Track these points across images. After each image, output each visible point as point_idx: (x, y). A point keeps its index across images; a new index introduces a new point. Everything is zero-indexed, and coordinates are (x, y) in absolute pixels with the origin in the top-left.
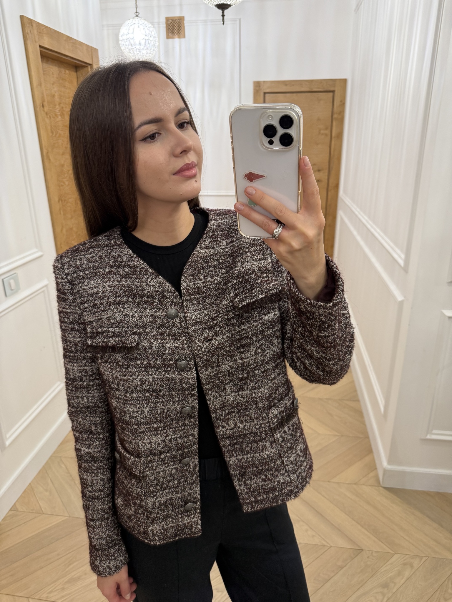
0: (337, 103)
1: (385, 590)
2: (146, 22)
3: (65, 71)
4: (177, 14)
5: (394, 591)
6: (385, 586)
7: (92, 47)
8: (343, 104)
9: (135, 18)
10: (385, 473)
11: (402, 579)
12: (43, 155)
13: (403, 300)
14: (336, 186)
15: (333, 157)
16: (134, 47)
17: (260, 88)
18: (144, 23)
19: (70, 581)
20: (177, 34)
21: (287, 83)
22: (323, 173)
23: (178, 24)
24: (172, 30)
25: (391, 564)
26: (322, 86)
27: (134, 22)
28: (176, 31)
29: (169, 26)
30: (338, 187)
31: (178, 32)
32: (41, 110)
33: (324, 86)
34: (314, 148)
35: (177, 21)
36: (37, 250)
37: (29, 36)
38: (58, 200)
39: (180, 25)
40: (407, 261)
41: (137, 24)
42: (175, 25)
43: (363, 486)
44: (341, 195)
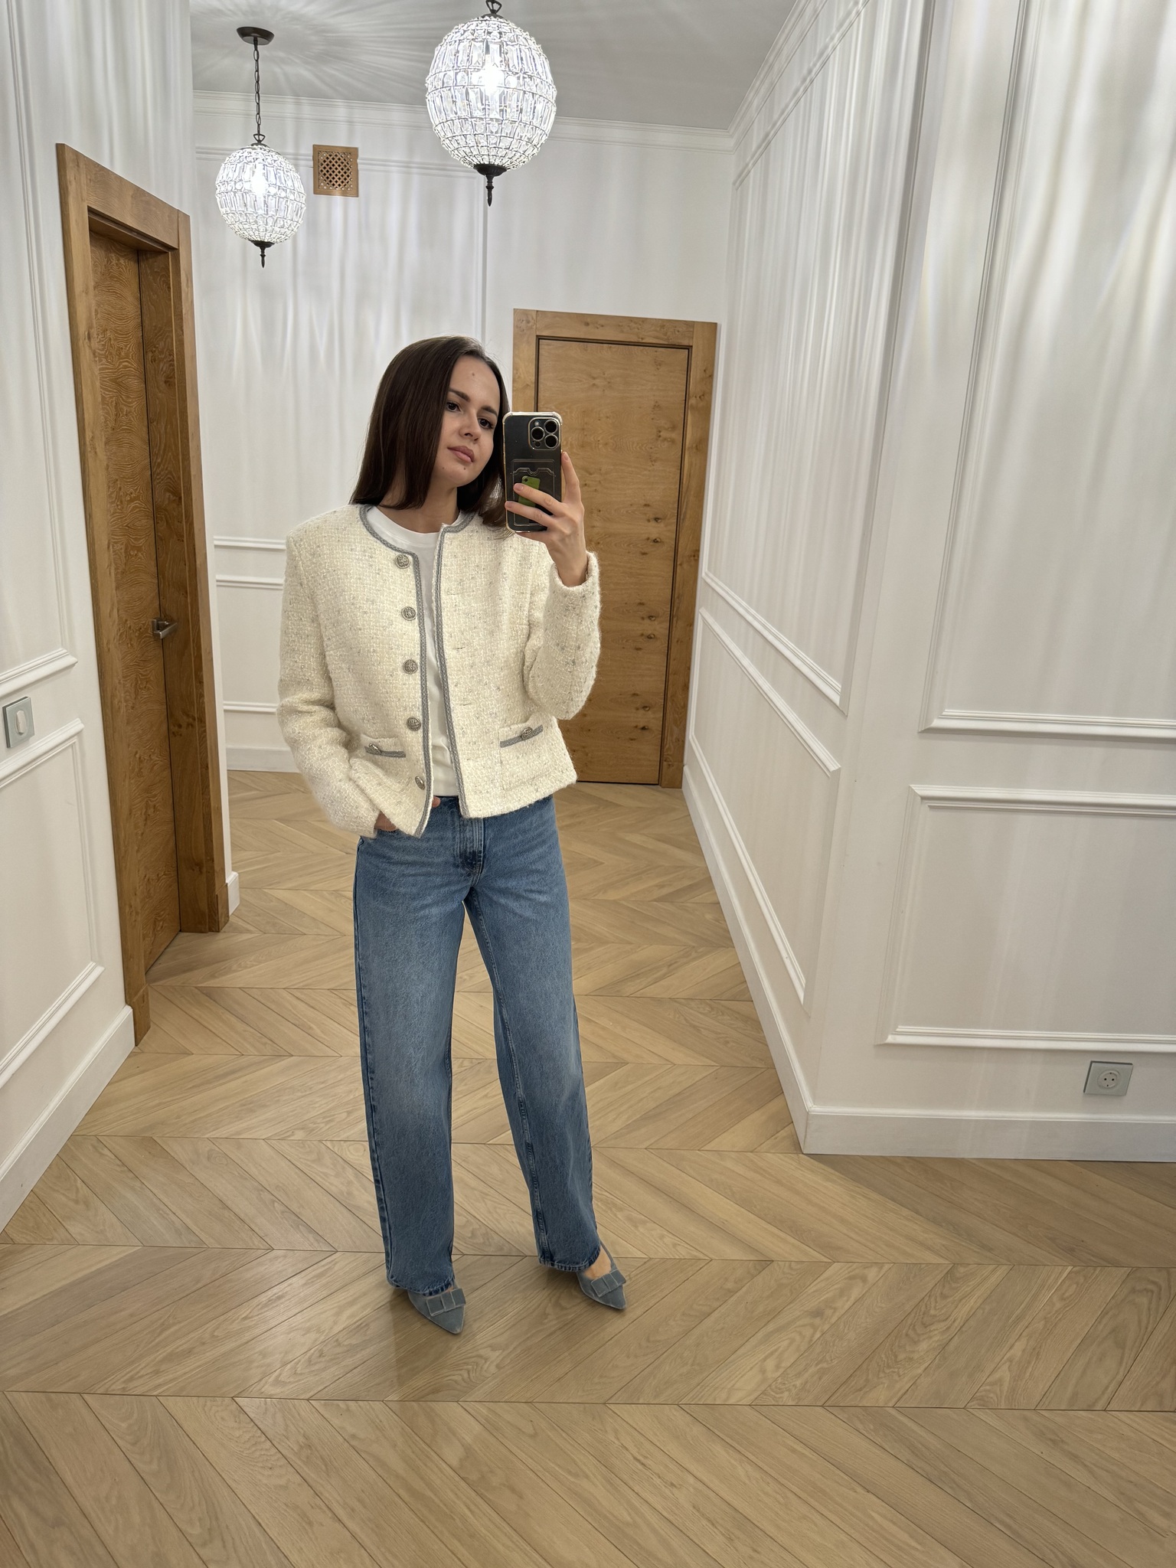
0: (696, 373)
1: (817, 1321)
2: (281, 159)
3: (118, 260)
4: (340, 141)
5: (833, 1320)
6: (818, 1313)
7: (179, 211)
8: (709, 376)
9: (255, 146)
10: (810, 1122)
11: (847, 1301)
12: (85, 444)
13: (840, 769)
14: (694, 556)
15: (687, 491)
16: (250, 210)
17: (530, 324)
18: (276, 159)
19: (171, 1358)
20: (339, 185)
21: (589, 320)
22: (666, 526)
23: (342, 163)
24: (327, 175)
25: (827, 1279)
26: (665, 334)
27: (254, 155)
28: (336, 179)
29: (322, 165)
30: (698, 556)
31: (342, 182)
32: (86, 346)
33: (669, 334)
34: (645, 470)
35: (339, 156)
36: (65, 651)
37: (72, 189)
38: (106, 543)
39: (348, 166)
40: (845, 694)
41: (260, 160)
42: (336, 165)
43: (768, 1154)
44: (703, 574)
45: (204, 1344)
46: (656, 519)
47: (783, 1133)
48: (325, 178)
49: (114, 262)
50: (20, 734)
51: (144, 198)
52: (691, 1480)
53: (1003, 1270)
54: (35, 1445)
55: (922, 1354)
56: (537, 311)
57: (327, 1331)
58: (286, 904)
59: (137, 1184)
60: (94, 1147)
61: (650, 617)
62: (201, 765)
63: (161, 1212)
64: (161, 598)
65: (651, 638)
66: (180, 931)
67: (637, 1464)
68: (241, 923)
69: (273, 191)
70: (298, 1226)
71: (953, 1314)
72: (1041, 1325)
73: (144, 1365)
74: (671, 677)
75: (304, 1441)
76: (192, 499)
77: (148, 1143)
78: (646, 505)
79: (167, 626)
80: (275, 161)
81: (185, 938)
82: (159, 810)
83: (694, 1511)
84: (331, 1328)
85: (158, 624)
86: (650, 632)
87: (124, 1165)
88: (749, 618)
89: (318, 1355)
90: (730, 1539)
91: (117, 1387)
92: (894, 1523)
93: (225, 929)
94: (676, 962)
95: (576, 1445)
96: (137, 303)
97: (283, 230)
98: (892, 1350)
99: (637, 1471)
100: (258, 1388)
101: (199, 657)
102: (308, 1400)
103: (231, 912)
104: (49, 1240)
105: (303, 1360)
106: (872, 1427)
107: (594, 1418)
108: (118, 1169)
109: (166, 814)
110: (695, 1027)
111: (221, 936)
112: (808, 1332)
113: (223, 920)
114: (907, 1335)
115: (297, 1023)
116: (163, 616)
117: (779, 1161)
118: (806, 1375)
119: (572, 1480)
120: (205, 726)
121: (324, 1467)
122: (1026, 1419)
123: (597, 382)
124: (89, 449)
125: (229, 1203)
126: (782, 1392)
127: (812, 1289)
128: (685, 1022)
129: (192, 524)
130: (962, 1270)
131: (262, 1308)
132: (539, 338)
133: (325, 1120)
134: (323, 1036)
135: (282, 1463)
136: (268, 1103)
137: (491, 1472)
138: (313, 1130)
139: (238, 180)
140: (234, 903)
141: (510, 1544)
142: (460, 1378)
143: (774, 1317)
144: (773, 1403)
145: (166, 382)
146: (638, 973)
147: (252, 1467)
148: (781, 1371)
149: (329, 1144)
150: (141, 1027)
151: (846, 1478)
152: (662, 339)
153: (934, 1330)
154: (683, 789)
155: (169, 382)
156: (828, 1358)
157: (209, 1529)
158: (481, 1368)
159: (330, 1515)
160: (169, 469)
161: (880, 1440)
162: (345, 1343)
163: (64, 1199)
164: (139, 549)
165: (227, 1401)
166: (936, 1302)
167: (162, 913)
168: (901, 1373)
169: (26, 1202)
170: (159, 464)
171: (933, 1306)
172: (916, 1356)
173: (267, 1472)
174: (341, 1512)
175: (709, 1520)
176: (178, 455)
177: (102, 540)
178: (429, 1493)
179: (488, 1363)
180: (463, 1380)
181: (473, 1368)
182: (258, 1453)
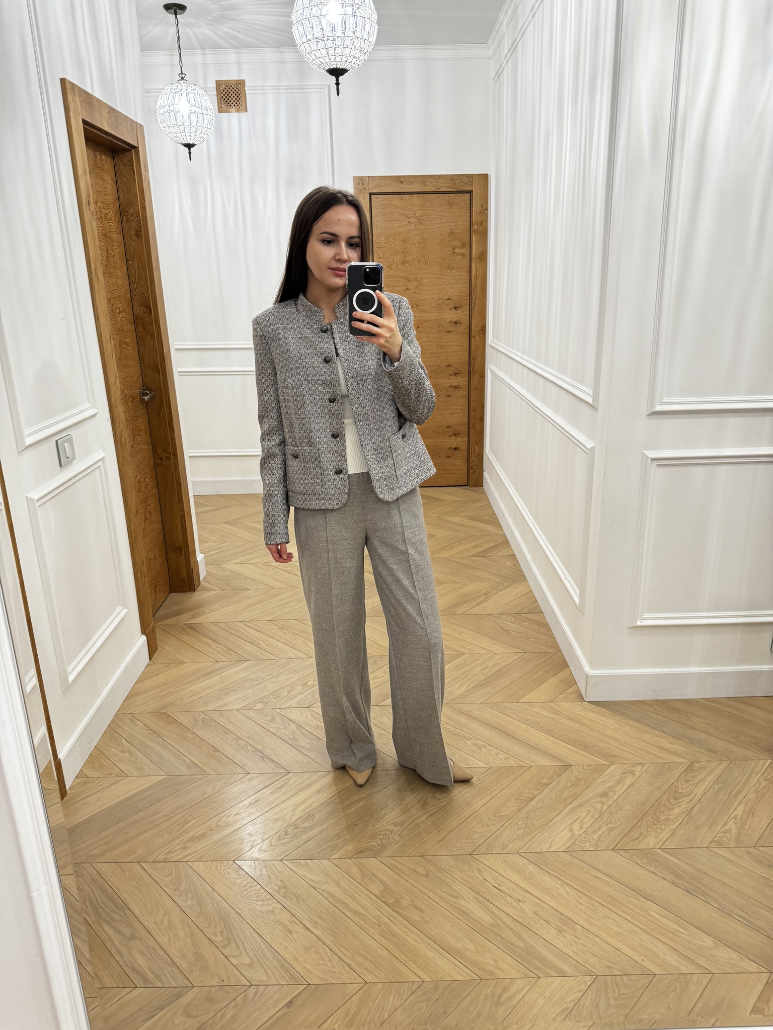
0: (476, 208)
1: (604, 799)
2: (197, 88)
3: (101, 156)
4: (233, 76)
5: (615, 798)
6: (604, 794)
7: (136, 122)
8: (485, 208)
9: (180, 81)
10: (588, 681)
11: (623, 786)
12: (91, 272)
13: (595, 446)
14: (482, 331)
15: (475, 287)
16: (180, 123)
17: (364, 186)
18: (194, 88)
19: (191, 839)
20: (234, 105)
21: (403, 180)
22: (462, 312)
23: (235, 91)
24: (226, 99)
25: (608, 774)
26: (454, 184)
27: (180, 88)
28: (232, 101)
29: (222, 93)
30: (485, 331)
31: (236, 103)
32: (87, 208)
33: (456, 184)
34: (447, 275)
35: (233, 86)
36: (90, 405)
37: (71, 106)
38: (109, 336)
39: (239, 92)
40: (596, 396)
41: (184, 90)
42: (232, 93)
43: (561, 703)
44: (490, 342)
45: (212, 830)
46: (456, 308)
47: (570, 690)
48: (225, 101)
49: (99, 158)
50: (68, 458)
51: (115, 114)
52: (532, 898)
53: (724, 764)
54: (114, 893)
55: (675, 816)
56: (369, 177)
57: (288, 820)
58: (236, 572)
59: (160, 740)
60: (131, 720)
61: (455, 374)
62: (177, 484)
63: (176, 755)
64: (144, 376)
65: (457, 388)
66: (171, 592)
67: (495, 889)
68: (208, 585)
69: (194, 109)
70: (263, 759)
71: (694, 791)
72: (754, 795)
73: (176, 844)
74: (472, 413)
75: (282, 884)
76: (158, 310)
77: (163, 715)
78: (449, 299)
79: (148, 394)
80: (193, 90)
81: (175, 597)
82: (153, 514)
83: (534, 915)
84: (291, 819)
85: (143, 393)
86: (456, 384)
87: (150, 729)
88: (524, 362)
89: (285, 834)
90: (559, 931)
91: (161, 858)
92: (666, 918)
93: (199, 588)
94: (489, 593)
95: (454, 880)
96: (115, 185)
97: (202, 135)
98: (655, 814)
99: (495, 893)
100: (249, 854)
101: (170, 413)
102: (281, 860)
103: (201, 578)
104: (109, 774)
105: (275, 838)
106: (646, 862)
107: (464, 863)
108: (147, 732)
109: (156, 517)
110: (506, 630)
111: (196, 593)
112: (599, 806)
113: (197, 583)
114: (665, 805)
115: (250, 641)
116: (145, 388)
117: (568, 706)
118: (600, 832)
119: (454, 900)
120: (177, 458)
121: (295, 899)
122: (749, 853)
123: (410, 220)
124: (94, 276)
125: (218, 748)
126: (585, 843)
127: (599, 780)
128: (499, 628)
129: (159, 326)
130: (697, 765)
131: (246, 808)
132: (371, 194)
133: (274, 697)
134: (268, 648)
135: (269, 897)
136: (237, 689)
137: (401, 898)
138: (267, 703)
139: (170, 104)
140: (202, 574)
141: (417, 939)
142: (376, 843)
143: (575, 799)
144: (580, 849)
145: (136, 235)
146: (466, 600)
147: (250, 901)
148: (583, 831)
149: (278, 710)
150: (152, 649)
151: (632, 892)
152: (452, 188)
153: (682, 801)
154: (484, 487)
155: (138, 235)
156: (613, 821)
157: (227, 938)
158: (389, 837)
159: (302, 926)
160: (142, 291)
161: (652, 869)
162: (301, 826)
163: (115, 750)
164: (127, 344)
165: (231, 862)
166: (682, 785)
167: (159, 580)
168: (663, 828)
169: (93, 754)
170: (135, 289)
171: (680, 787)
172: (672, 817)
173: (260, 903)
174: (309, 925)
175: (545, 921)
176: (147, 281)
177: (106, 335)
178: (363, 912)
179: (393, 833)
180: (378, 845)
181: (384, 837)
182: (253, 893)
